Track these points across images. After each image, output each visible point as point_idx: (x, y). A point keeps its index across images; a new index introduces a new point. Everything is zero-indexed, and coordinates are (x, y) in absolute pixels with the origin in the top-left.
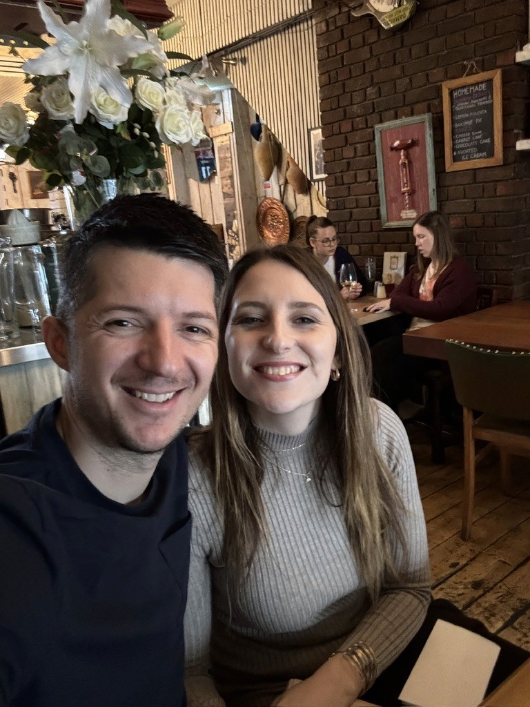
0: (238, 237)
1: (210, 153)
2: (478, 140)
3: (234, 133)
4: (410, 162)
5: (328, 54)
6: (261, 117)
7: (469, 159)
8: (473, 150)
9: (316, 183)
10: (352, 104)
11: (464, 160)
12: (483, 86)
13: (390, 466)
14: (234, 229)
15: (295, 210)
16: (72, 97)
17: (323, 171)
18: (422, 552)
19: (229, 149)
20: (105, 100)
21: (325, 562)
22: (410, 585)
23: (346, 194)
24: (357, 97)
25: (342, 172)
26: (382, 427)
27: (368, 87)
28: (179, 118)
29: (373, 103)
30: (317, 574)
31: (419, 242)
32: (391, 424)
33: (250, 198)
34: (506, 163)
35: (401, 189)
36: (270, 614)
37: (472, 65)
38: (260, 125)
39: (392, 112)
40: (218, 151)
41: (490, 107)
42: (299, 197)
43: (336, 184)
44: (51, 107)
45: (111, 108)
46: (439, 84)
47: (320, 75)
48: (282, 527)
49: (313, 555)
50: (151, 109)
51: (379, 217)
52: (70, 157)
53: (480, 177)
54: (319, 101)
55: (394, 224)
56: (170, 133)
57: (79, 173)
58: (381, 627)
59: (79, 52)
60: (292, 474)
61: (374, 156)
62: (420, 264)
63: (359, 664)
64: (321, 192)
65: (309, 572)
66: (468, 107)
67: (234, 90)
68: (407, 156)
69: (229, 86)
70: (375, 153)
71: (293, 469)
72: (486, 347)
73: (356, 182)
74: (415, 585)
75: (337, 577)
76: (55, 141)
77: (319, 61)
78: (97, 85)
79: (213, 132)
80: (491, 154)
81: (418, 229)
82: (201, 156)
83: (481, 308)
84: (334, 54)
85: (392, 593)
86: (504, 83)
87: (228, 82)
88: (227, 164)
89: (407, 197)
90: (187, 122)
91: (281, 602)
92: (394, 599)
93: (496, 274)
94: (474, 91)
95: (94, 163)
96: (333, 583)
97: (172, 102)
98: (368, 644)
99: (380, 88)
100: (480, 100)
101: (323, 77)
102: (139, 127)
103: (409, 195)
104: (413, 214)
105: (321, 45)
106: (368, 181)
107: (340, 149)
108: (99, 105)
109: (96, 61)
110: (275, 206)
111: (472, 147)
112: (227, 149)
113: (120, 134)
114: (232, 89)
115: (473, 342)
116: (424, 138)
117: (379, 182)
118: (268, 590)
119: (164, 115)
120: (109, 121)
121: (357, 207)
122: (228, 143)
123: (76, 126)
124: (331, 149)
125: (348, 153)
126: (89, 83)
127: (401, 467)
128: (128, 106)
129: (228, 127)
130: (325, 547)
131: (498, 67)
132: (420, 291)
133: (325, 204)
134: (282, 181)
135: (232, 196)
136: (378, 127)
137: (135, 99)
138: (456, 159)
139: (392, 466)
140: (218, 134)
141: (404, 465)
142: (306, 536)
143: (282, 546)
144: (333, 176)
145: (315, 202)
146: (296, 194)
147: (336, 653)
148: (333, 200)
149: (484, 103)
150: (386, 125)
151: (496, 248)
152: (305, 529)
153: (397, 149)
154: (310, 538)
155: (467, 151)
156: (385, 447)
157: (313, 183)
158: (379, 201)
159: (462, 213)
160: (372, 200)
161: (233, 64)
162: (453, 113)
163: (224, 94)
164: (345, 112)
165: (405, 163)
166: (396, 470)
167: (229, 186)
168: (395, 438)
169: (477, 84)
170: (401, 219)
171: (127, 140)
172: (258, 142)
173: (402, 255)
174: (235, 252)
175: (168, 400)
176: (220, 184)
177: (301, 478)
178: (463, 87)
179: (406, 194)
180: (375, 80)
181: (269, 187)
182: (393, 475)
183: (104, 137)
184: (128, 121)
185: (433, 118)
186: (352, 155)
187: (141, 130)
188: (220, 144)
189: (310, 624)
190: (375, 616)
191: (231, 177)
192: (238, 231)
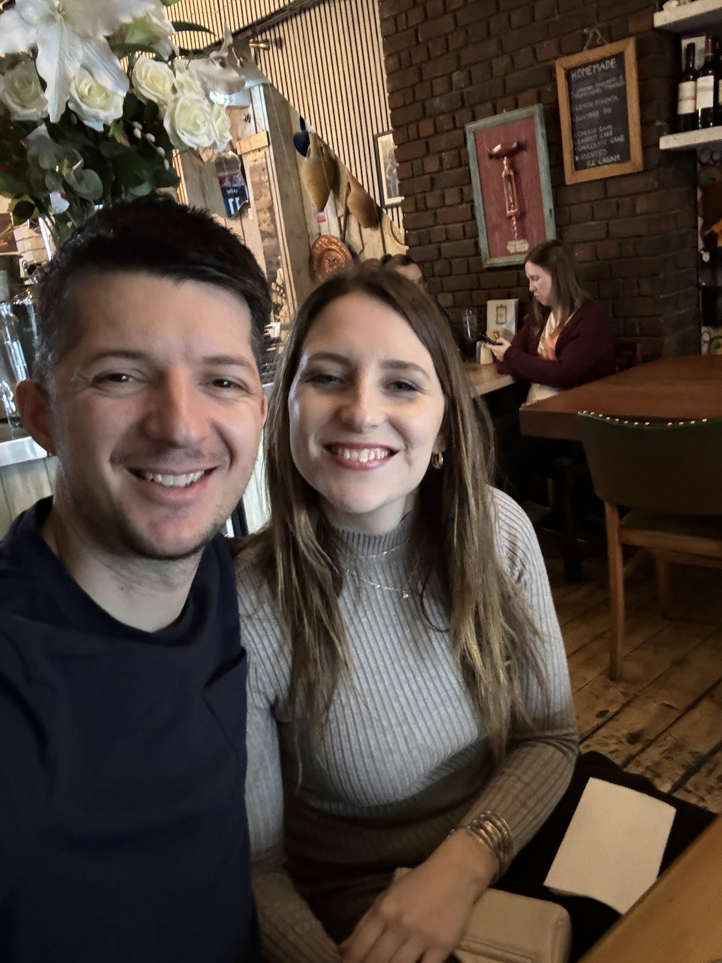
0: (285, 292)
1: (239, 177)
2: (608, 138)
3: (271, 146)
4: (516, 174)
5: (397, 28)
6: (307, 121)
7: (598, 165)
8: (601, 152)
9: (389, 211)
10: (432, 97)
11: (591, 167)
12: (612, 63)
13: (513, 574)
14: (279, 281)
15: (362, 251)
16: (44, 85)
17: (398, 192)
18: (563, 688)
19: (265, 169)
20: (90, 90)
21: (431, 706)
22: (549, 734)
23: (430, 223)
24: (439, 86)
25: (424, 192)
26: (501, 522)
27: (454, 71)
28: (196, 111)
29: (462, 94)
30: (421, 722)
31: (533, 285)
32: (513, 517)
33: (299, 237)
34: (647, 168)
35: (506, 212)
36: (360, 780)
37: (595, 34)
38: (306, 135)
39: (489, 105)
40: (251, 173)
41: (622, 92)
42: (367, 232)
43: (417, 210)
44: (13, 101)
45: (99, 100)
46: (550, 63)
47: (385, 58)
48: (372, 661)
49: (415, 698)
50: (155, 100)
51: (477, 253)
52: (44, 172)
53: (612, 189)
54: (387, 95)
55: (499, 261)
56: (184, 133)
57: (59, 195)
58: (515, 792)
59: (50, 19)
60: (381, 588)
61: (466, 168)
62: (537, 314)
63: (489, 840)
64: (395, 223)
65: (411, 720)
66: (593, 93)
67: (268, 88)
68: (512, 166)
69: (261, 81)
70: (468, 164)
71: (382, 582)
72: (632, 419)
73: (444, 205)
74: (556, 733)
75: (448, 726)
76: (22, 152)
77: (384, 36)
78: (78, 65)
79: (242, 147)
80: (626, 157)
81: (531, 269)
82: (227, 183)
83: (621, 369)
84: (405, 27)
85: (526, 746)
86: (640, 56)
87: (259, 75)
88: (264, 191)
89: (515, 223)
90: (208, 116)
91: (374, 763)
92: (528, 753)
93: (640, 323)
94: (599, 70)
95: (80, 179)
96: (443, 734)
97: (185, 90)
98: (499, 815)
99: (470, 72)
100: (607, 82)
101: (391, 61)
102: (140, 126)
103: (517, 220)
104: (522, 246)
105: (386, 16)
106: (461, 203)
107: (419, 160)
108: (82, 97)
109: (74, 32)
110: (334, 247)
111: (598, 149)
112: (263, 169)
113: (113, 137)
114: (265, 85)
115: (614, 413)
116: (534, 139)
117: (476, 203)
118: (355, 748)
119: (175, 108)
120: (97, 119)
121: (447, 240)
122: (264, 160)
123: (52, 128)
124: (407, 161)
125: (431, 165)
126: (66, 63)
127: (528, 575)
128: (124, 94)
129: (262, 140)
130: (431, 686)
131: (630, 36)
132: (539, 351)
133: (403, 241)
134: (341, 212)
135: (273, 235)
136: (470, 127)
137: (131, 86)
138: (578, 166)
139: (517, 574)
140: (248, 149)
141: (532, 571)
142: (404, 673)
143: (373, 687)
144: (412, 199)
145: (388, 239)
146: (362, 228)
147: (456, 829)
148: (414, 233)
149: (614, 86)
150: (481, 123)
151: (639, 286)
152: (403, 663)
153: (498, 156)
154: (409, 675)
155: (593, 155)
156: (505, 548)
157: (384, 211)
158: (477, 229)
159: (590, 241)
160: (467, 229)
161: (264, 49)
162: (572, 102)
163: (253, 93)
164: (424, 108)
165: (509, 176)
166: (522, 580)
167: (268, 222)
168: (519, 537)
169: (602, 60)
170: (508, 253)
171: (125, 147)
172: (306, 159)
173: (511, 304)
174: (282, 313)
175: (192, 483)
176: (256, 220)
177: (394, 595)
178: (584, 66)
179: (514, 218)
180: (463, 63)
181: (325, 221)
182: (518, 586)
183: (92, 144)
184: (124, 118)
185: (545, 110)
186: (436, 168)
187: (144, 131)
188: (252, 164)
189: (414, 791)
190: (505, 777)
191: (271, 209)
192: (284, 284)
